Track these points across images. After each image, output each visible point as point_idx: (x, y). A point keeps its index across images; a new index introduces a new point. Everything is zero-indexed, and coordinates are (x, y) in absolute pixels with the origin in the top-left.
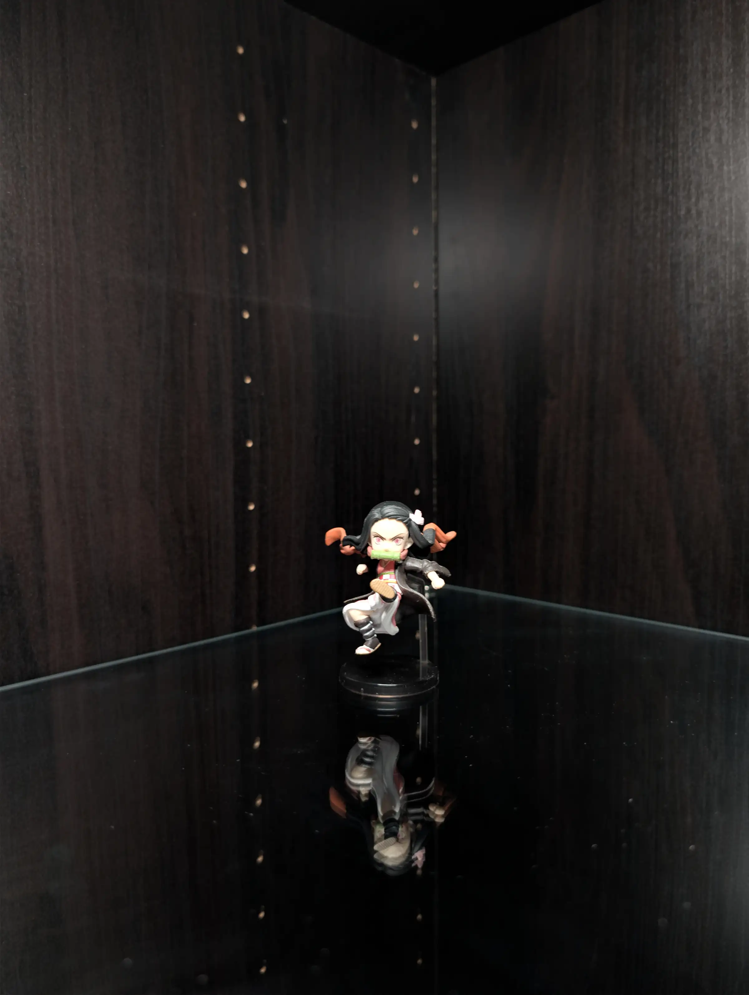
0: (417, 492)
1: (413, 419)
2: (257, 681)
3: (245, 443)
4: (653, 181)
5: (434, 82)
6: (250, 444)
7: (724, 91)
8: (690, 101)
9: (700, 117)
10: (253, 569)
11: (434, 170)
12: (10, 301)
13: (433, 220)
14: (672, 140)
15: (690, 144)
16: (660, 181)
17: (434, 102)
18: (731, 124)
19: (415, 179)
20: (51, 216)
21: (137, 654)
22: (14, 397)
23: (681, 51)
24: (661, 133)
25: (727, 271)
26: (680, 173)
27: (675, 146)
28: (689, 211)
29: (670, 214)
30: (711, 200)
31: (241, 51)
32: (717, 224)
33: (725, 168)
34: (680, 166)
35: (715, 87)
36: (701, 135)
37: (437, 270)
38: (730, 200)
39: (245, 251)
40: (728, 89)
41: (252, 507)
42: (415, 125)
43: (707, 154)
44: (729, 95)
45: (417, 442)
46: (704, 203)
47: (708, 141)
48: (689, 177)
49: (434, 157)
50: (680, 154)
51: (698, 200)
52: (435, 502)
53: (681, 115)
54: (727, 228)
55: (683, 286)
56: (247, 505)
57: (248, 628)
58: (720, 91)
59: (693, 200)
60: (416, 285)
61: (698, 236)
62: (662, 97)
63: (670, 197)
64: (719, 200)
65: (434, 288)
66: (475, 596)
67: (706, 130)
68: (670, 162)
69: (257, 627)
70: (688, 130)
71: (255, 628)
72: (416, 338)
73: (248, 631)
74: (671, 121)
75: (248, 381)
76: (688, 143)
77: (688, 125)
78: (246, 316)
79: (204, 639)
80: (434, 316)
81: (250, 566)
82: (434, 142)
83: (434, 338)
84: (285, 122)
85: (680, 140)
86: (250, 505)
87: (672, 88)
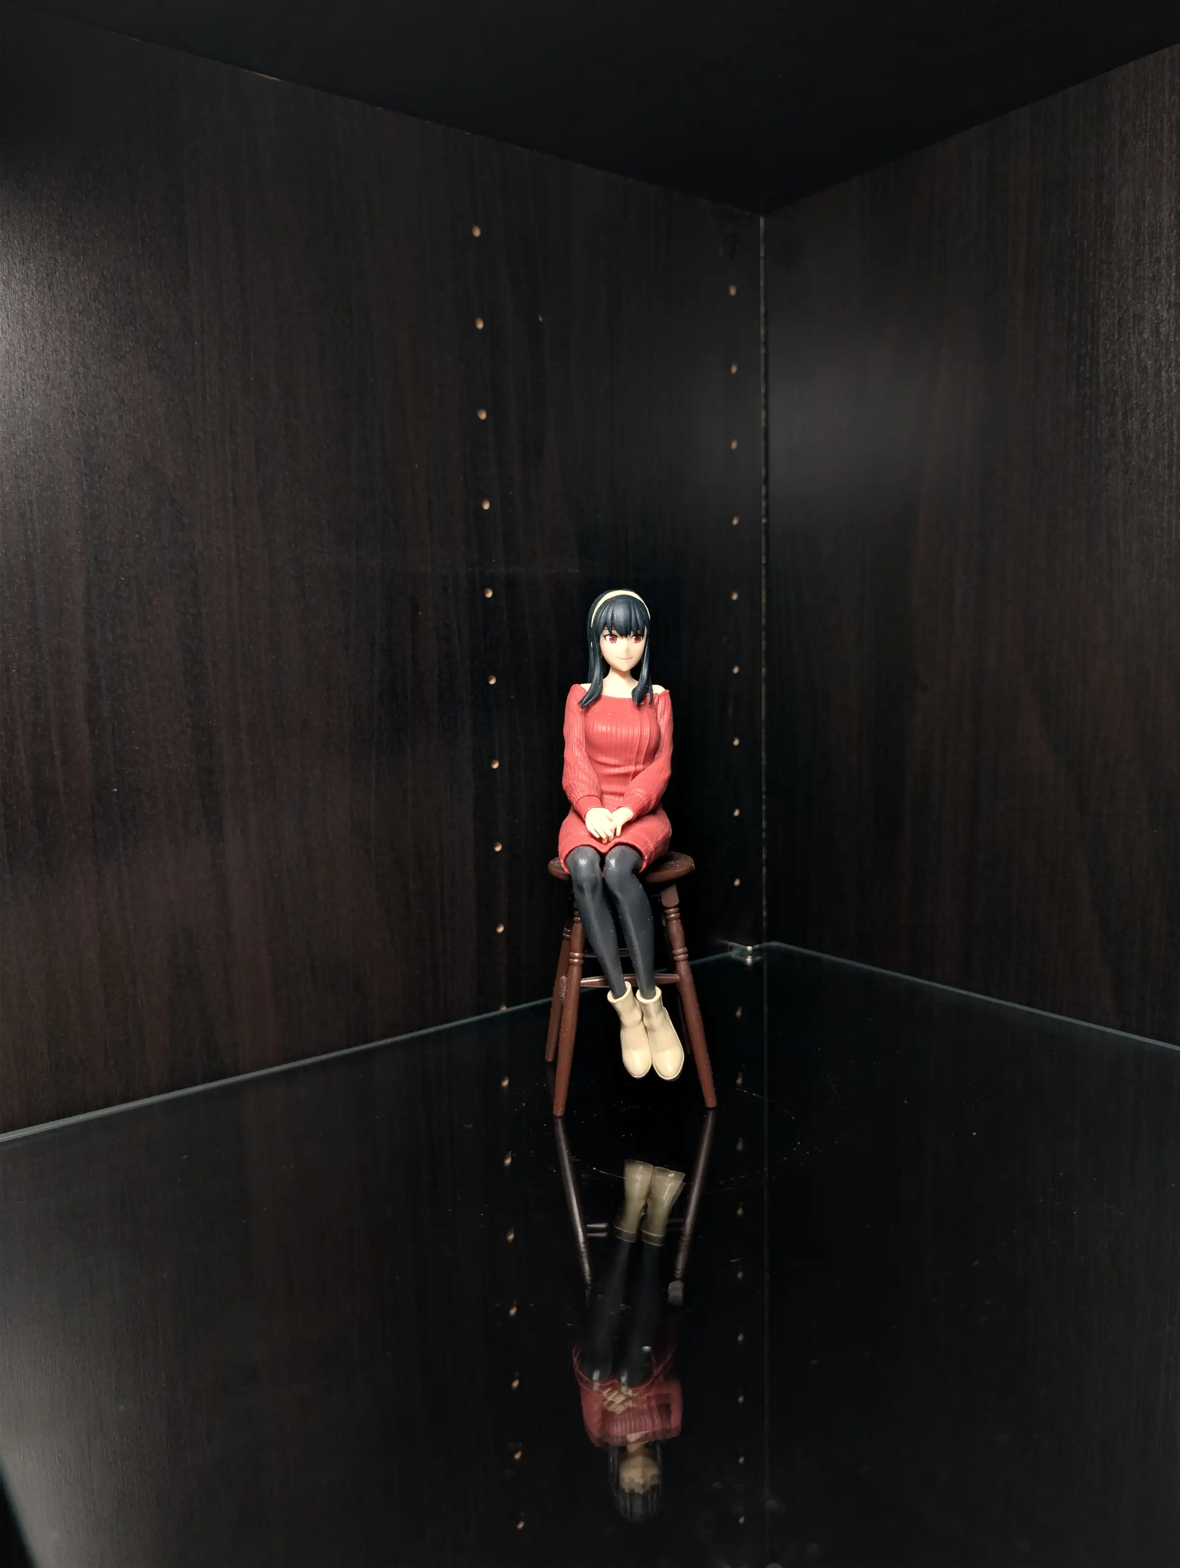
0: (737, 813)
1: (730, 710)
2: (507, 1078)
3: (490, 764)
5: (762, 223)
6: (496, 766)
7: (1163, 262)
8: (1117, 274)
9: (1129, 298)
10: (501, 929)
11: (763, 351)
12: (183, 610)
13: (763, 424)
14: (1090, 329)
17: (762, 254)
18: (1173, 311)
19: (734, 369)
20: (231, 495)
21: (349, 1047)
22: (189, 730)
23: (1105, 199)
24: (1075, 318)
25: (1165, 525)
26: (1102, 379)
27: (1095, 337)
28: (1113, 434)
29: (1087, 436)
30: (1144, 421)
31: (477, 233)
32: (1151, 456)
33: (1163, 373)
34: (1102, 368)
35: (1151, 254)
36: (1130, 325)
37: (767, 497)
38: (1171, 421)
39: (486, 506)
40: (1169, 259)
41: (498, 849)
42: (733, 291)
43: (1139, 353)
44: (1171, 268)
45: (736, 742)
46: (1134, 424)
47: (1141, 334)
48: (1114, 384)
49: (762, 332)
50: (1101, 351)
51: (1125, 416)
52: (764, 824)
53: (1103, 294)
54: (1166, 462)
55: (1104, 542)
56: (494, 846)
57: (497, 1009)
58: (1158, 260)
59: (1120, 418)
60: (735, 522)
61: (1126, 472)
62: (1078, 265)
63: (1088, 412)
64: (1154, 421)
65: (764, 521)
66: (821, 961)
67: (1139, 318)
68: (1088, 360)
69: (508, 1007)
70: (1114, 315)
71: (504, 1009)
72: (735, 597)
73: (494, 1013)
74: (1091, 301)
75: (493, 682)
76: (1113, 335)
77: (1113, 308)
78: (489, 594)
79: (434, 1026)
80: (764, 561)
81: (497, 926)
82: (762, 310)
83: (764, 593)
84: (541, 319)
85: (1103, 330)
86: (497, 846)
87: (1091, 254)
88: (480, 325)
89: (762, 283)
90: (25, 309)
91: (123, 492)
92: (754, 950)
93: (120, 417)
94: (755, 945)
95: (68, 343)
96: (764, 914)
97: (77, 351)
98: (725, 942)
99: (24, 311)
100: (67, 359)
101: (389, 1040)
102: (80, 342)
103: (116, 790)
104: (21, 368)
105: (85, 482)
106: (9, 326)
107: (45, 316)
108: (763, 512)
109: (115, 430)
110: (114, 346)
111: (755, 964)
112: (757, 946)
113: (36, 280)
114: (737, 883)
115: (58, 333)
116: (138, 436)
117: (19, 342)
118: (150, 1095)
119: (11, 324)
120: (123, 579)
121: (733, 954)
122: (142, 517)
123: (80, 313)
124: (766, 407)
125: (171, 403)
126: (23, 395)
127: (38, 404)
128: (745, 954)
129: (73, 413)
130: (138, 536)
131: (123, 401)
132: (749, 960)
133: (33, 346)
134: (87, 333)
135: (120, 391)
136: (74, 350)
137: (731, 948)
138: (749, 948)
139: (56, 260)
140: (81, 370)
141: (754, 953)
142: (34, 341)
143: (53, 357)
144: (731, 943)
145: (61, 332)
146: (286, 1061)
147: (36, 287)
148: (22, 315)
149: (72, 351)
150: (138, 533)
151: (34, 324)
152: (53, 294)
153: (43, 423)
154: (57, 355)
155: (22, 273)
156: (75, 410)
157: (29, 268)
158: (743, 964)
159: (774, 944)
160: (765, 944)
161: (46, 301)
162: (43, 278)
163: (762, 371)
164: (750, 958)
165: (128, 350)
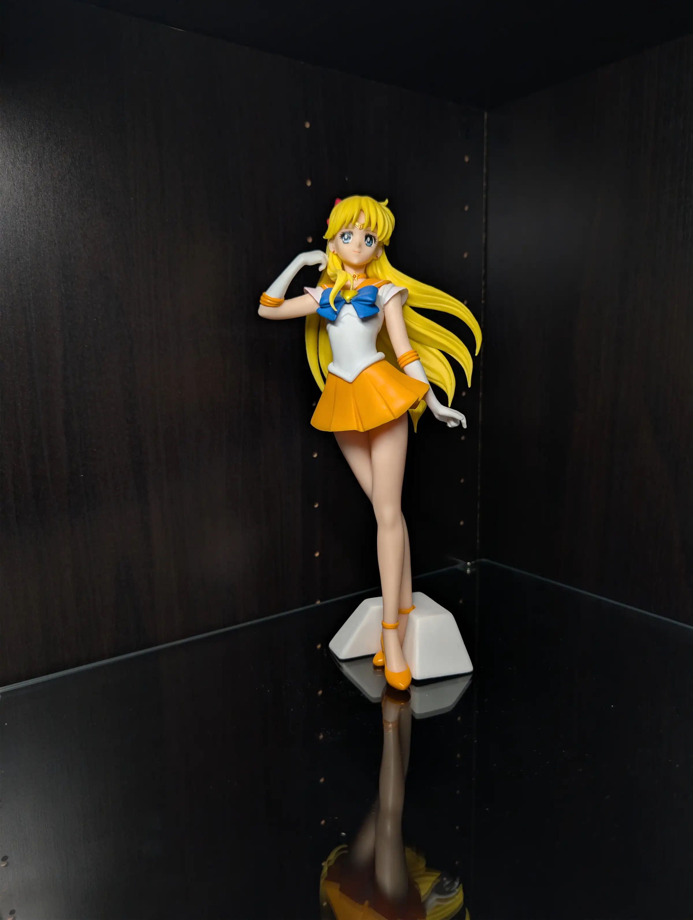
0: (462, 481)
2: (320, 643)
3: (311, 454)
5: (486, 116)
6: (315, 456)
10: (317, 554)
11: (484, 196)
12: (123, 365)
13: (484, 241)
19: (466, 208)
21: (223, 628)
22: (127, 438)
31: (308, 125)
37: (485, 287)
41: (316, 506)
42: (467, 159)
49: (484, 185)
52: (479, 488)
56: (313, 504)
57: (314, 602)
65: (483, 301)
69: (321, 601)
71: (318, 602)
73: (312, 606)
79: (277, 613)
81: (315, 552)
82: (485, 170)
84: (346, 179)
86: (316, 504)
89: (485, 154)
90: (25, 179)
91: (86, 293)
92: (472, 565)
93: (84, 246)
94: (472, 562)
95: (52, 200)
96: (478, 541)
97: (58, 205)
98: (454, 559)
99: (24, 180)
100: (51, 210)
101: (249, 623)
102: (59, 199)
103: (82, 475)
104: (22, 217)
105: (63, 287)
106: (15, 191)
107: (38, 184)
108: (483, 297)
109: (81, 254)
110: (81, 202)
111: (472, 573)
112: (473, 562)
113: (32, 161)
114: (462, 523)
115: (46, 194)
116: (95, 257)
117: (21, 200)
118: (103, 659)
119: (16, 189)
120: (86, 346)
121: (459, 567)
122: (98, 307)
123: (60, 181)
124: (486, 231)
125: (116, 236)
126: (24, 234)
127: (34, 239)
128: (466, 567)
129: (55, 244)
130: (95, 320)
131: (86, 235)
133: (30, 203)
134: (64, 194)
135: (85, 229)
136: (56, 204)
137: (457, 563)
138: (469, 563)
139: (44, 149)
140: (61, 217)
141: (471, 567)
142: (30, 200)
143: (43, 209)
144: (458, 560)
145: (47, 193)
147: (32, 165)
148: (23, 183)
149: (54, 205)
150: (96, 318)
151: (30, 188)
152: (43, 170)
153: (36, 251)
154: (45, 208)
155: (23, 157)
156: (56, 242)
157: (27, 153)
158: (464, 573)
159: (484, 560)
160: (478, 560)
161: (38, 174)
162: (36, 159)
163: (484, 209)
164: (469, 570)
165: (89, 204)
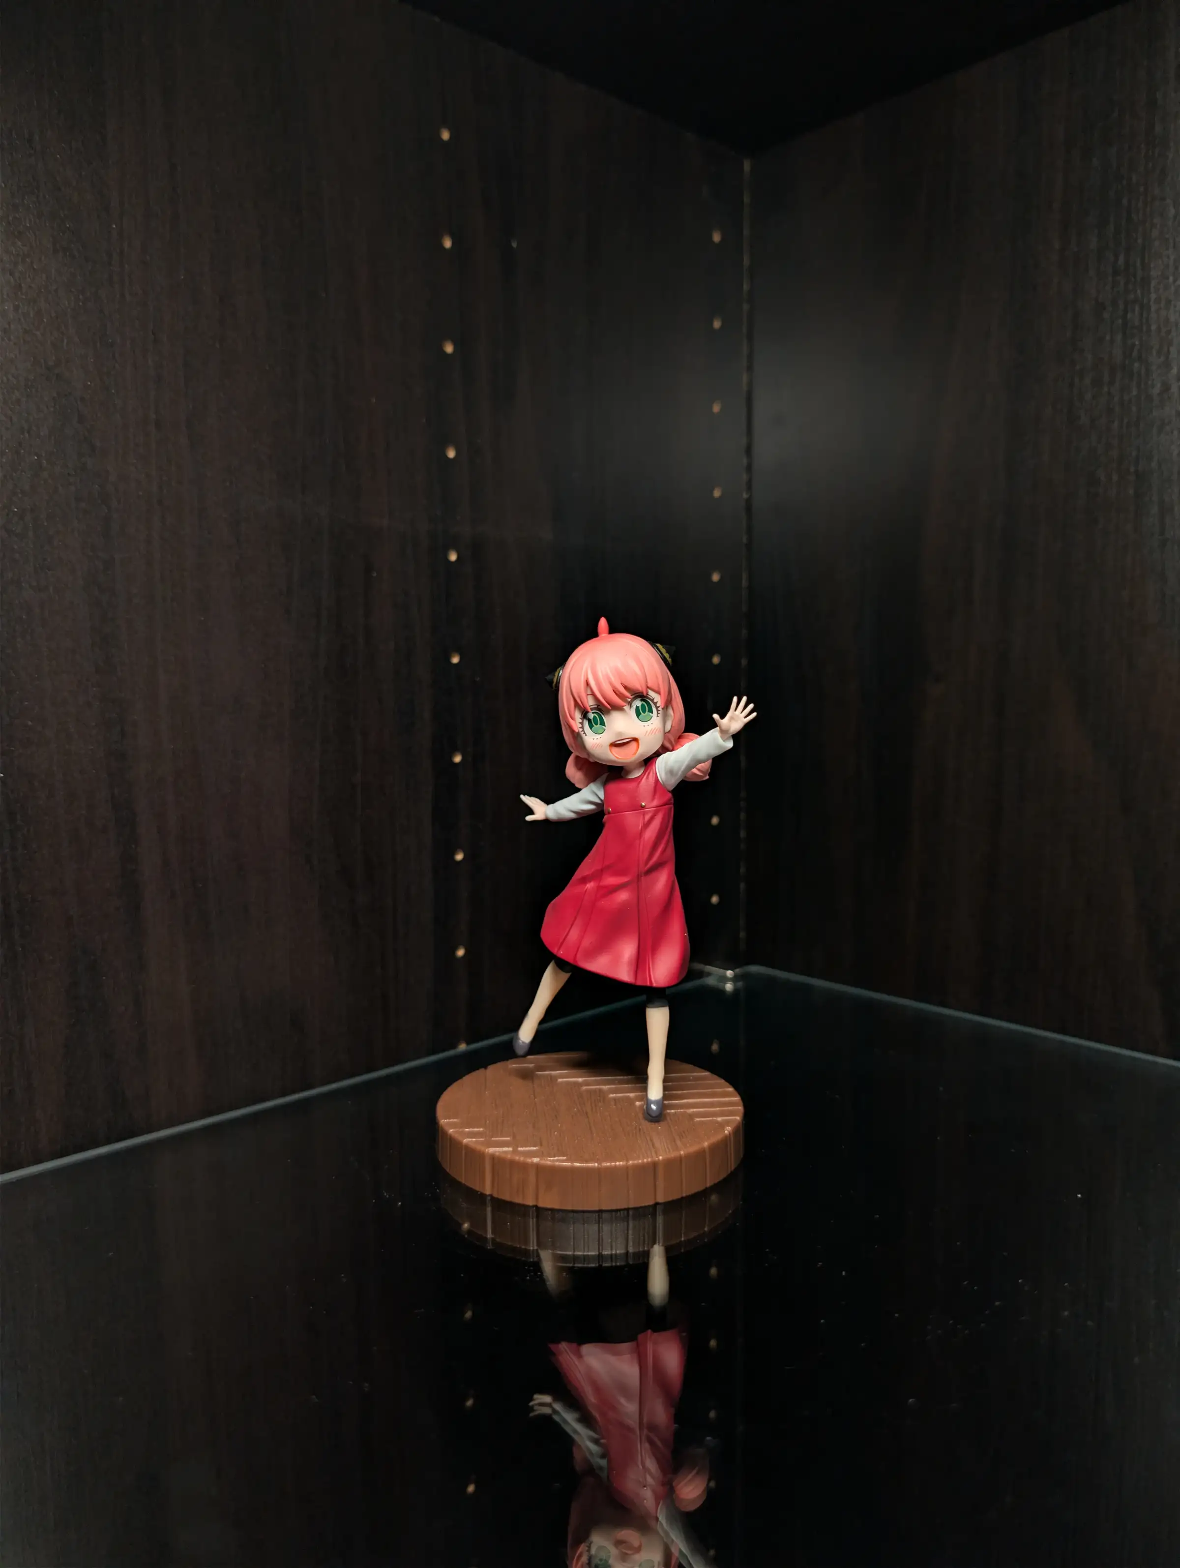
0: (715, 821)
1: (710, 705)
3: (450, 757)
4: (1108, 338)
5: (747, 166)
6: (458, 759)
10: (461, 952)
11: (746, 307)
12: (91, 554)
13: (745, 388)
14: (1140, 273)
15: (1171, 279)
16: (1119, 338)
17: (746, 199)
19: (717, 324)
20: (154, 416)
21: (284, 1095)
22: (97, 703)
23: (1158, 129)
24: (1121, 261)
26: (1154, 327)
27: (1145, 282)
28: (1166, 388)
29: (1135, 393)
34: (1153, 315)
37: (749, 468)
39: (451, 454)
41: (459, 857)
42: (717, 238)
48: (1169, 332)
49: (746, 287)
50: (1153, 296)
52: (743, 834)
53: (1155, 233)
55: (1155, 510)
56: (454, 854)
57: (454, 1046)
60: (717, 493)
62: (1125, 201)
63: (1136, 365)
65: (745, 496)
66: (808, 988)
68: (1137, 309)
69: (468, 1043)
70: (1168, 257)
71: (463, 1047)
72: (716, 577)
73: (451, 1053)
74: (1140, 241)
75: (455, 660)
76: (1168, 278)
77: (1167, 249)
78: (453, 557)
79: (387, 1066)
80: (745, 540)
81: (455, 949)
82: (746, 262)
83: (745, 576)
84: (514, 245)
85: (1153, 273)
86: (458, 854)
87: (1142, 189)
88: (448, 243)
89: (746, 232)
91: (18, 401)
92: (733, 975)
93: (16, 308)
94: (736, 968)
96: (742, 935)
98: (700, 966)
101: (334, 1086)
103: (2, 775)
108: (744, 486)
109: (9, 324)
110: (11, 218)
111: (736, 992)
112: (737, 970)
114: (715, 899)
116: (38, 333)
120: (16, 510)
121: (711, 981)
122: (42, 434)
124: (750, 368)
125: (81, 297)
128: (725, 979)
130: (36, 458)
131: (20, 286)
132: (729, 987)
135: (17, 275)
137: (709, 974)
138: (729, 973)
141: (735, 979)
144: (709, 968)
146: (211, 1114)
150: (36, 454)
158: (723, 992)
159: (754, 969)
160: (745, 969)
163: (744, 330)
164: (730, 984)
165: (28, 225)
